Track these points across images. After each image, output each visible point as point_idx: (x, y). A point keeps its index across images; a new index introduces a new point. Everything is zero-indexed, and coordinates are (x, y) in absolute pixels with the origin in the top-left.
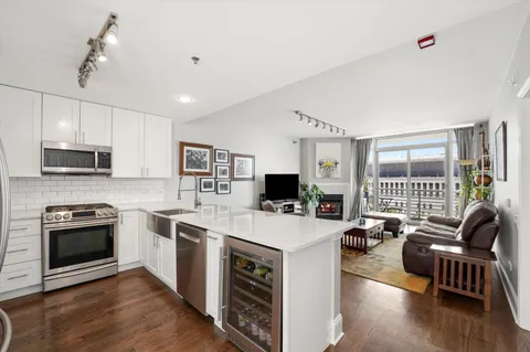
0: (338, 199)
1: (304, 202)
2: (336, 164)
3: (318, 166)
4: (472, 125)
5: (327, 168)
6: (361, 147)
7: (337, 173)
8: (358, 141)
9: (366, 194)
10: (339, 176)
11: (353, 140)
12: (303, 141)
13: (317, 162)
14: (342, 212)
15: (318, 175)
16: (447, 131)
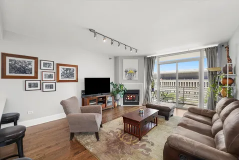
0: (137, 92)
1: (114, 95)
2: (135, 72)
3: (125, 73)
4: (217, 45)
5: (130, 74)
6: (149, 62)
7: (136, 77)
8: (148, 58)
9: (153, 89)
10: (137, 79)
11: (145, 58)
12: (116, 58)
13: (124, 70)
14: (139, 100)
15: (125, 78)
16: (200, 50)
